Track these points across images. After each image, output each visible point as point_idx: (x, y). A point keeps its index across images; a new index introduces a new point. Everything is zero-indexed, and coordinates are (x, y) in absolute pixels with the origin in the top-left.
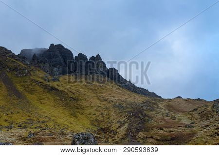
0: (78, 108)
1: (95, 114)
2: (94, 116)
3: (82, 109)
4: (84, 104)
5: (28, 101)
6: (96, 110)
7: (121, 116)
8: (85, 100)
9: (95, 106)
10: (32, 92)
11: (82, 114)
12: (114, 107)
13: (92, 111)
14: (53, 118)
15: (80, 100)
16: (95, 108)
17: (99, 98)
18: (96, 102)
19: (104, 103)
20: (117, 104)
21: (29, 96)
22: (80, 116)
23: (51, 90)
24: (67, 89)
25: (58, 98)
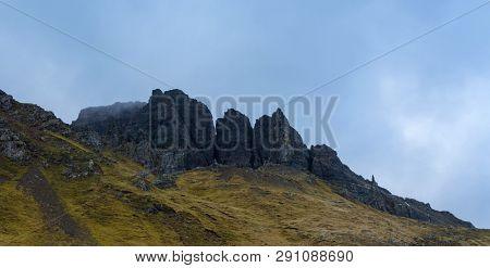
10: (105, 218)
17: (284, 231)
23: (154, 212)
24: (197, 209)
25: (173, 233)
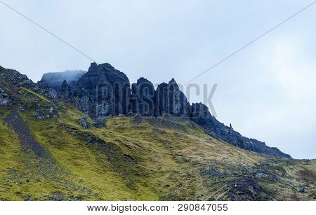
0: (138, 175)
1: (168, 186)
2: (165, 190)
3: (146, 176)
4: (149, 166)
5: (54, 162)
6: (170, 178)
7: (215, 190)
8: (151, 160)
9: (168, 172)
10: (60, 145)
11: (145, 185)
12: (203, 173)
13: (164, 179)
14: (95, 191)
15: (142, 160)
16: (168, 175)
17: (174, 157)
18: (168, 164)
19: (184, 165)
20: (208, 168)
21: (56, 153)
22: (142, 188)
23: (92, 142)
24: (119, 141)
25: (104, 156)
